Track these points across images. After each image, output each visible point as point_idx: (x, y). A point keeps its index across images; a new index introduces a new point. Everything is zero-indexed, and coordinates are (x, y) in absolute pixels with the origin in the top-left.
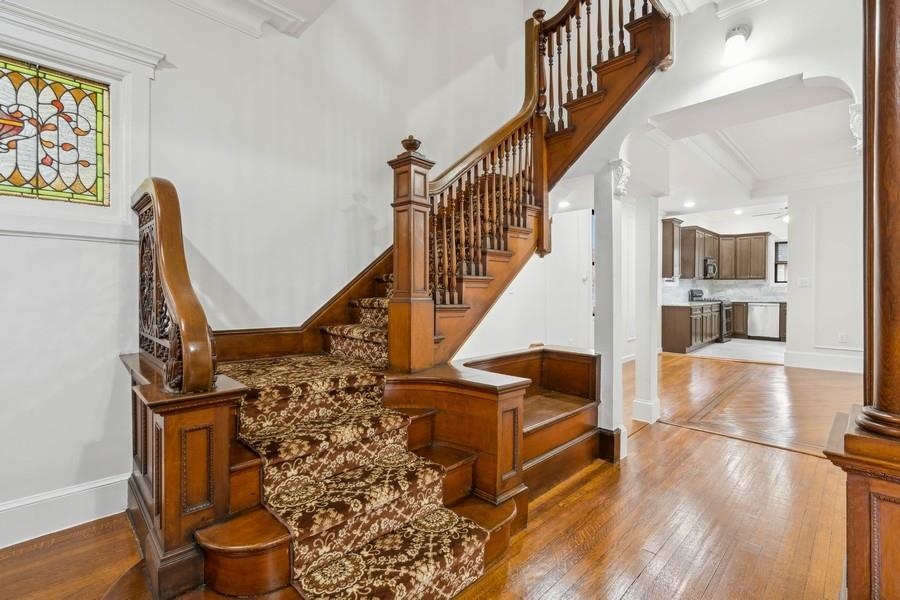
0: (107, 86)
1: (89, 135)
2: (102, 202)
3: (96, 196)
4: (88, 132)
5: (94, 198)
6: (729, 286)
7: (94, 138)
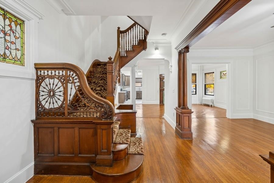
0: (24, 21)
1: (19, 39)
2: (23, 64)
3: (21, 62)
4: (19, 38)
5: (20, 63)
6: (126, 87)
7: (20, 40)
